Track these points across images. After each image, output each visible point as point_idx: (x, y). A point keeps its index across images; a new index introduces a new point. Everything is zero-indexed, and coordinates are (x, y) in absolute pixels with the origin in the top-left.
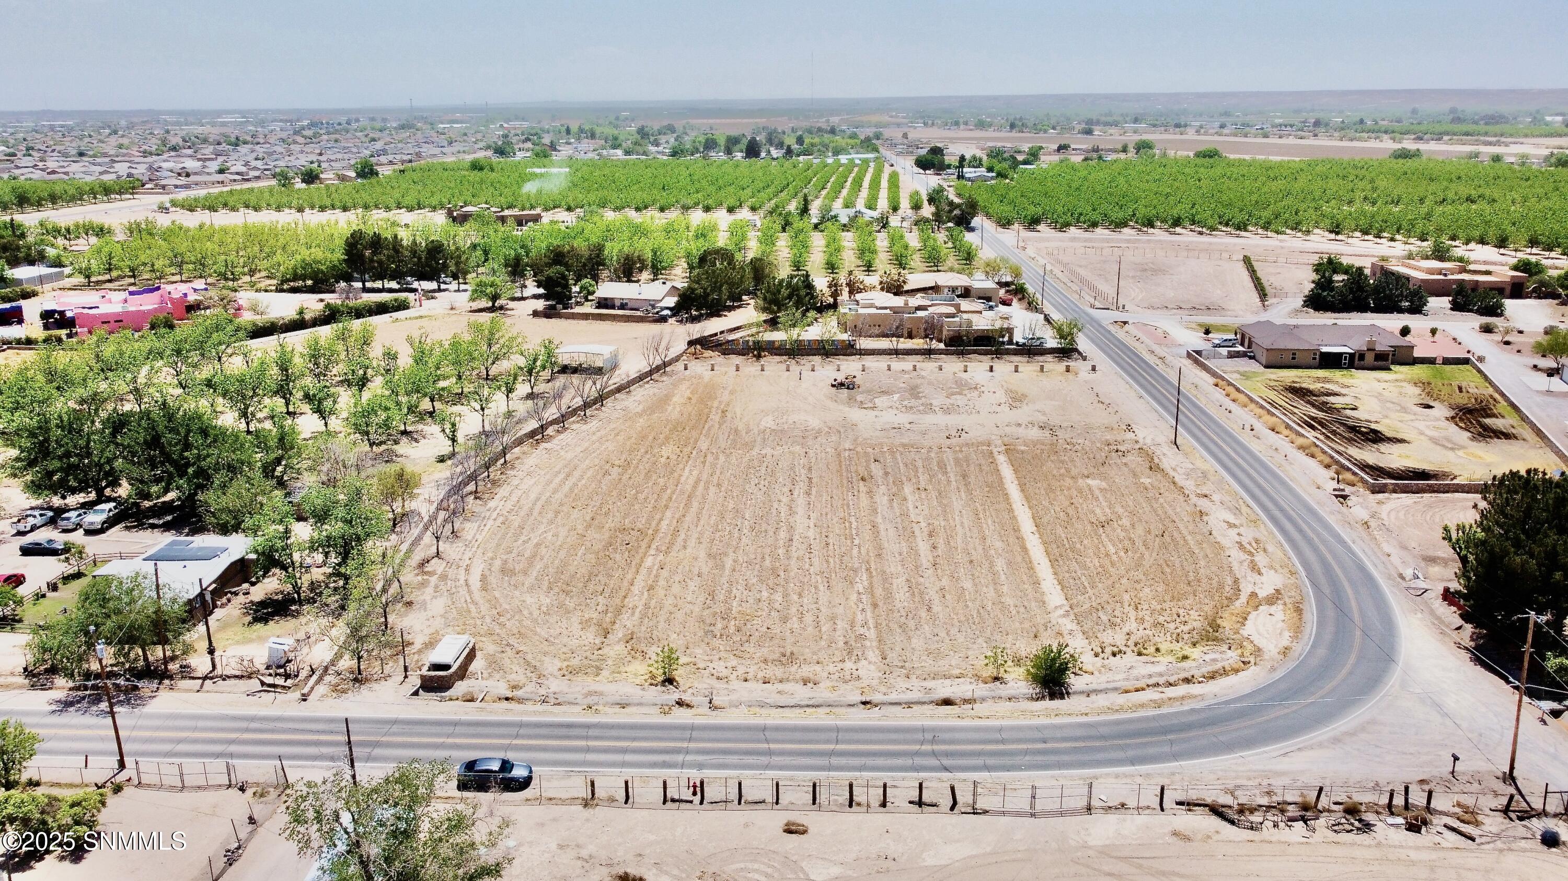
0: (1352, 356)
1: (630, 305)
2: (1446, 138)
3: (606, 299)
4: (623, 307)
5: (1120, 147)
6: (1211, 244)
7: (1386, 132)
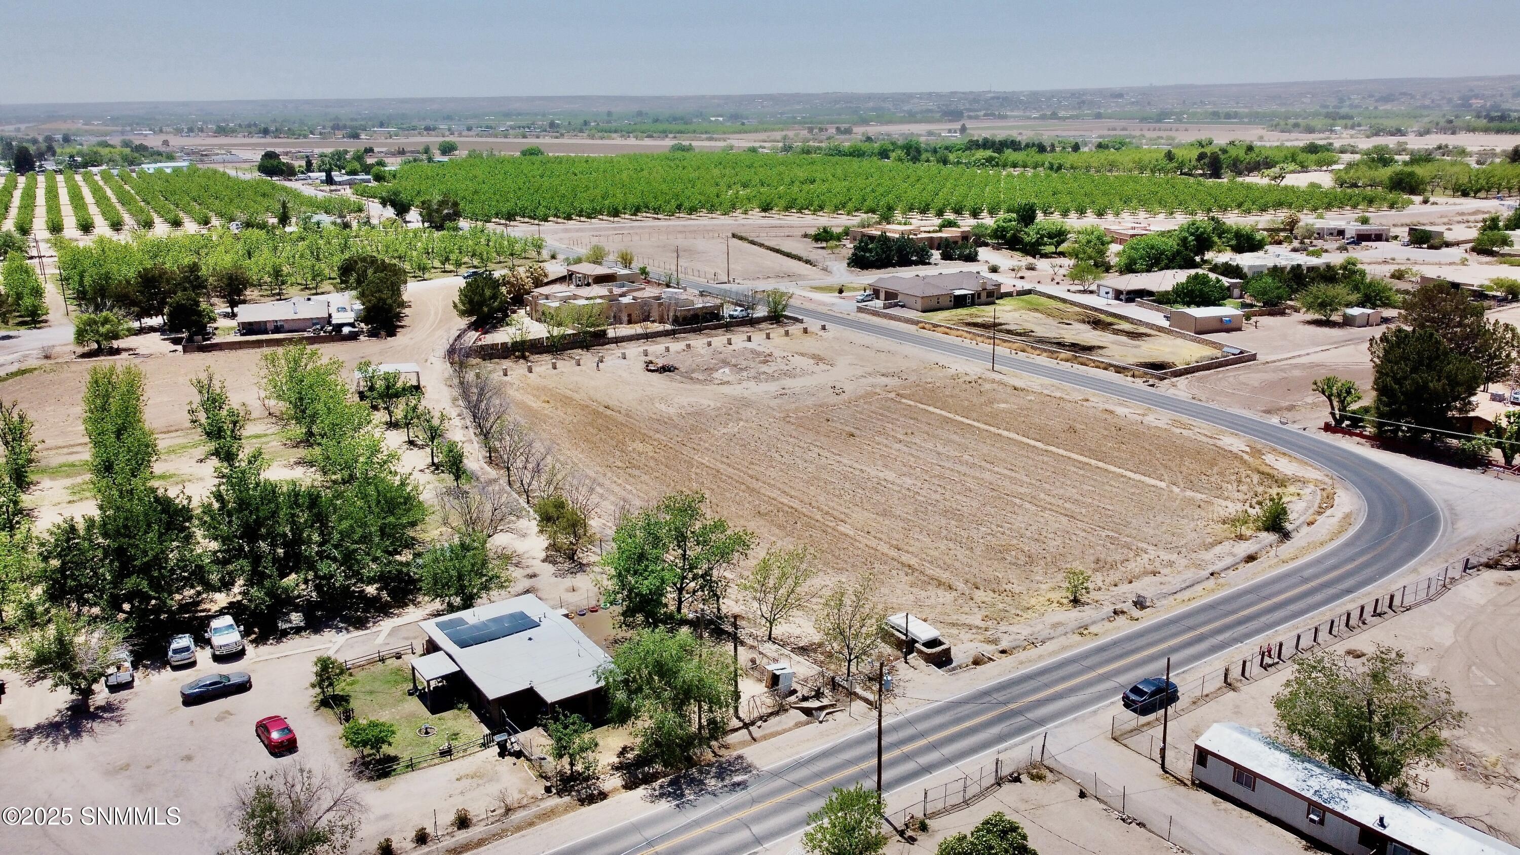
0: (973, 295)
1: (286, 326)
2: (671, 136)
3: (250, 324)
4: (278, 329)
5: (421, 148)
6: (685, 226)
7: (616, 131)
